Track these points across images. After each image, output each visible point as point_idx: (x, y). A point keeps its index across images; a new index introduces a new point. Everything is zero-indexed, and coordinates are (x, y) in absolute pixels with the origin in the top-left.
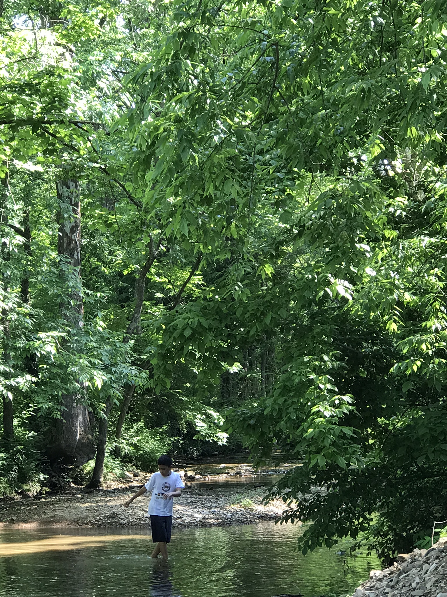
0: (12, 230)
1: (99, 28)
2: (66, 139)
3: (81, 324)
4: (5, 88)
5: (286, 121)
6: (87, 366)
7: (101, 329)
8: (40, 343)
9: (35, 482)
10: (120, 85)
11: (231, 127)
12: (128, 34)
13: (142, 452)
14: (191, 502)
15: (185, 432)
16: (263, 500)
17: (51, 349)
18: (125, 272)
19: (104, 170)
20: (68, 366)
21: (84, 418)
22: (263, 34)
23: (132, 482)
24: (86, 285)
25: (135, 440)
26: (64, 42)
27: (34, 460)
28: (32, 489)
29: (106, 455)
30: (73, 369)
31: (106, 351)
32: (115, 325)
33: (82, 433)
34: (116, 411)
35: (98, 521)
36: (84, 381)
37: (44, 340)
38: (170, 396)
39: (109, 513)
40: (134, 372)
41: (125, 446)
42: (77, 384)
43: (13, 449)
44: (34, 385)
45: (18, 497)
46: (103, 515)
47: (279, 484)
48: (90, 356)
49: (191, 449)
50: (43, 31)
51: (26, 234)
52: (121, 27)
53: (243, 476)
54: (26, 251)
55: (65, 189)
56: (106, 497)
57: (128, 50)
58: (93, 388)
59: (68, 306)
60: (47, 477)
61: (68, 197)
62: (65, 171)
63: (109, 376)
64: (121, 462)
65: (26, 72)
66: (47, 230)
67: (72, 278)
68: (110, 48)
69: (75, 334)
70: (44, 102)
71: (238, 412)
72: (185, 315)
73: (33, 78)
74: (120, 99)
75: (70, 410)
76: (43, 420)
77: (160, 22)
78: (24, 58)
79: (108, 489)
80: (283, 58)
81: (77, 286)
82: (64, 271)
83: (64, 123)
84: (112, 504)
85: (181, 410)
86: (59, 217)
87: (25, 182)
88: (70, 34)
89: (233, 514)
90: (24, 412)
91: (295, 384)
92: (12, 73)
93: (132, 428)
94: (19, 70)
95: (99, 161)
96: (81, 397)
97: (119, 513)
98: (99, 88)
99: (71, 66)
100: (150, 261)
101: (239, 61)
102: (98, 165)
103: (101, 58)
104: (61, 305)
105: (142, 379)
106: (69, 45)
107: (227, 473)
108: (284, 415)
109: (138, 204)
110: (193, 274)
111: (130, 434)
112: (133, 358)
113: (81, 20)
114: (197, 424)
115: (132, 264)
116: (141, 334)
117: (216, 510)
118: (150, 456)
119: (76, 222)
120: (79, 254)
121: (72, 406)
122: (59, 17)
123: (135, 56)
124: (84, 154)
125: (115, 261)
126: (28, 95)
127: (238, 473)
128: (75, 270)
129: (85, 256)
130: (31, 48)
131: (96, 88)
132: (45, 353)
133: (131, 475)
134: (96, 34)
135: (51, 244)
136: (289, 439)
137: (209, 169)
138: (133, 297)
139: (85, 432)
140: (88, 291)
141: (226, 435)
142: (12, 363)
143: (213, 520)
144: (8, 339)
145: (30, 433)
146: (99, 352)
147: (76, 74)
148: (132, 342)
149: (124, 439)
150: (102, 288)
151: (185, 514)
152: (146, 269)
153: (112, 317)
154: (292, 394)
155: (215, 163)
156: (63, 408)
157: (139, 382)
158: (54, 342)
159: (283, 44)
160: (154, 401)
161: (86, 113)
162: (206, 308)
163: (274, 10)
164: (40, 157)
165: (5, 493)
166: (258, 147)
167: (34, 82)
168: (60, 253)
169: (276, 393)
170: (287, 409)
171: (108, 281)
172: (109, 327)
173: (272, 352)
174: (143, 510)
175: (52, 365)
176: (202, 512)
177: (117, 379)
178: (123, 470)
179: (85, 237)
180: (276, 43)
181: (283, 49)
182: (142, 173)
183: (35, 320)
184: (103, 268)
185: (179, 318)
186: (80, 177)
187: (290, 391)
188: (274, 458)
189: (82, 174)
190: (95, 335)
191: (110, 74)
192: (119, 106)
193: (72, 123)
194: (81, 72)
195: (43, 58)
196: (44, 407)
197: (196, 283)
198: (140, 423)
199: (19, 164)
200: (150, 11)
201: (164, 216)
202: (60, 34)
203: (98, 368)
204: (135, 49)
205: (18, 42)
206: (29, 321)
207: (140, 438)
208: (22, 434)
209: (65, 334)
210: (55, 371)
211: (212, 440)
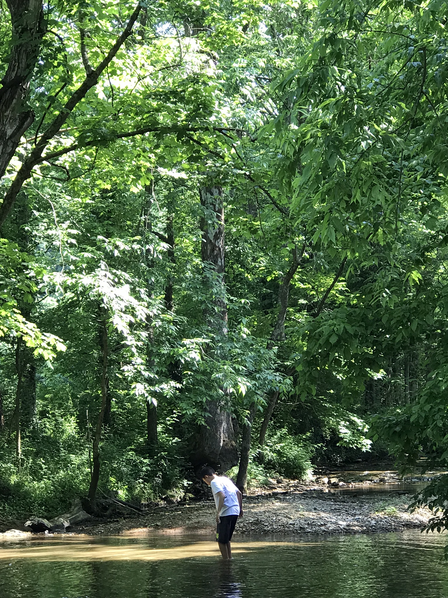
0: (157, 237)
1: (243, 35)
2: (211, 146)
3: (225, 330)
4: (150, 96)
5: (433, 126)
6: (231, 373)
7: (245, 336)
8: (184, 350)
9: (179, 488)
10: (263, 91)
11: (379, 132)
12: (271, 40)
13: (285, 459)
14: (335, 509)
15: (329, 438)
16: (409, 507)
17: (195, 355)
18: (269, 279)
19: (249, 177)
20: (212, 372)
21: (228, 424)
22: (411, 39)
23: (276, 488)
24: (230, 292)
25: (278, 447)
26: (208, 49)
27: (178, 466)
28: (176, 495)
29: (250, 461)
30: (217, 375)
31: (250, 357)
32: (258, 332)
33: (225, 439)
34: (259, 417)
35: (242, 528)
36: (229, 387)
37: (188, 346)
38: (313, 402)
39: (253, 519)
40: (278, 379)
41: (268, 453)
42: (220, 391)
43: (157, 455)
44: (178, 392)
45: (162, 503)
46: (247, 522)
47: (426, 492)
48: (234, 363)
49: (334, 456)
50: (187, 39)
51: (170, 241)
52: (263, 34)
53: (387, 483)
54: (170, 258)
55: (209, 195)
56: (250, 503)
57: (271, 56)
58: (237, 394)
59: (212, 312)
60: (191, 483)
61: (212, 204)
62: (210, 178)
63: (254, 382)
64: (264, 468)
65: (171, 80)
66: (191, 236)
67: (216, 284)
68: (253, 55)
69: (219, 340)
70: (189, 110)
71: (384, 419)
72: (331, 322)
73: (178, 86)
74: (263, 106)
75: (214, 416)
76: (186, 427)
77: (303, 28)
78: (168, 66)
79: (252, 495)
80: (430, 63)
81: (221, 293)
82: (209, 278)
83: (208, 130)
84: (256, 510)
85: (324, 417)
86: (203, 224)
87: (169, 190)
88: (215, 41)
89: (377, 521)
90: (168, 418)
91: (441, 390)
92: (156, 82)
93: (276, 434)
94: (164, 79)
95: (244, 168)
96: (225, 403)
97: (263, 520)
98: (243, 95)
99: (215, 73)
100: (294, 268)
101: (385, 67)
102: (243, 172)
103: (245, 65)
104: (205, 311)
105: (287, 386)
106: (213, 52)
107: (371, 481)
108: (430, 422)
109: (283, 211)
110: (336, 280)
111: (273, 440)
112: (276, 365)
113: (225, 27)
114: (340, 431)
115: (275, 270)
116: (284, 340)
117: (360, 517)
118: (293, 463)
119: (219, 229)
120: (223, 260)
121: (216, 413)
122: (204, 25)
123: (278, 62)
124: (229, 161)
125: (258, 268)
126: (172, 103)
127: (382, 480)
128: (219, 277)
129: (229, 263)
130: (175, 56)
131: (240, 95)
132: (189, 360)
133: (275, 482)
134: (239, 41)
135: (194, 251)
136: (436, 446)
137: (356, 176)
138: (277, 303)
139: (229, 439)
140: (232, 298)
141: (369, 442)
142: (156, 369)
143: (357, 527)
144: (152, 346)
145: (174, 439)
146: (243, 359)
147: (220, 81)
148: (275, 349)
149: (268, 446)
150: (246, 295)
151: (329, 521)
152: (290, 275)
153: (256, 323)
154: (438, 401)
155: (362, 169)
156: (207, 414)
157: (284, 388)
158: (198, 349)
159: (431, 48)
160: (298, 408)
161: (230, 120)
162: (352, 314)
163: (422, 14)
164: (185, 165)
165: (150, 499)
166: (406, 152)
167: (179, 90)
168: (203, 260)
169: (422, 400)
170: (434, 416)
171: (251, 288)
172: (253, 333)
173: (416, 359)
174: (287, 517)
175: (195, 371)
176: (346, 520)
177: (261, 385)
178: (266, 476)
179: (229, 243)
180: (424, 48)
181: (430, 53)
182: (287, 180)
183: (178, 327)
184: (246, 275)
185: (325, 325)
186: (225, 184)
187: (436, 398)
188: (418, 465)
189: (227, 180)
190: (239, 342)
191: (253, 80)
192: (263, 113)
193: (217, 130)
194: (225, 78)
195: (187, 66)
196: (188, 413)
197: (340, 289)
198: (283, 430)
199: (163, 172)
200: (293, 17)
201: (309, 222)
202: (204, 41)
203: (242, 375)
204: (278, 55)
205: (163, 50)
206: (174, 328)
207: (284, 444)
208: (165, 441)
209: (209, 340)
210: (199, 377)
211: (356, 446)
